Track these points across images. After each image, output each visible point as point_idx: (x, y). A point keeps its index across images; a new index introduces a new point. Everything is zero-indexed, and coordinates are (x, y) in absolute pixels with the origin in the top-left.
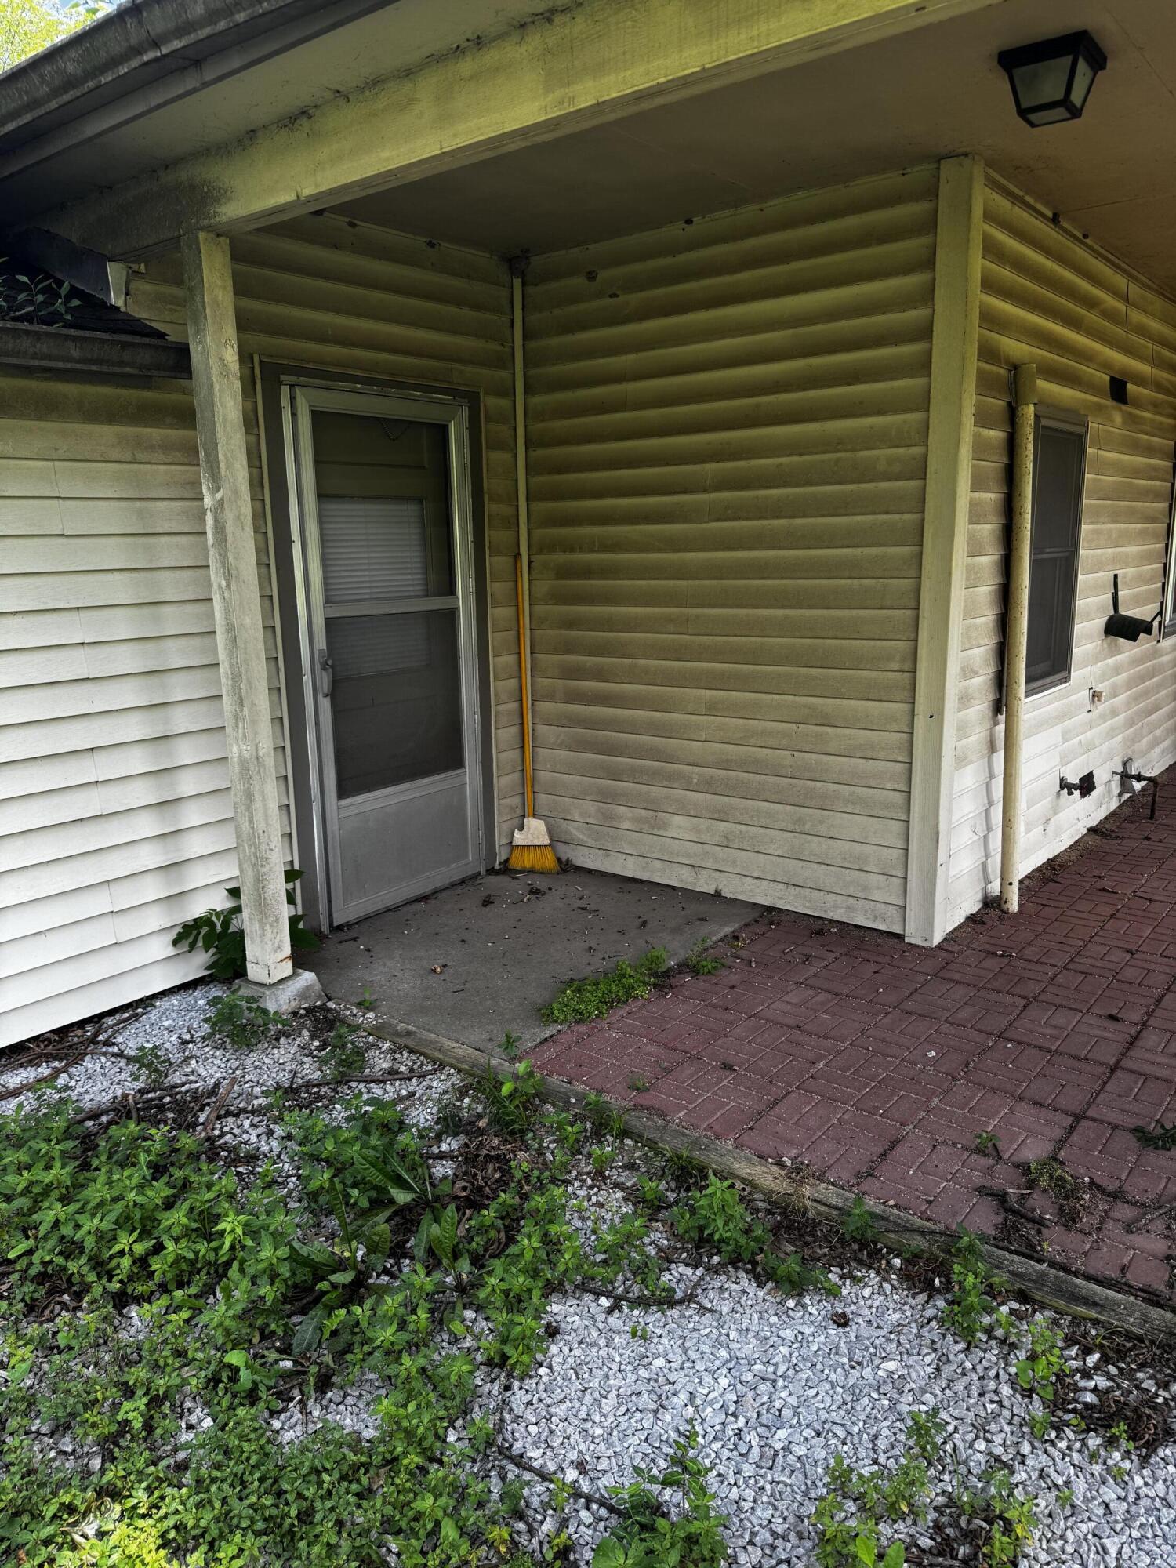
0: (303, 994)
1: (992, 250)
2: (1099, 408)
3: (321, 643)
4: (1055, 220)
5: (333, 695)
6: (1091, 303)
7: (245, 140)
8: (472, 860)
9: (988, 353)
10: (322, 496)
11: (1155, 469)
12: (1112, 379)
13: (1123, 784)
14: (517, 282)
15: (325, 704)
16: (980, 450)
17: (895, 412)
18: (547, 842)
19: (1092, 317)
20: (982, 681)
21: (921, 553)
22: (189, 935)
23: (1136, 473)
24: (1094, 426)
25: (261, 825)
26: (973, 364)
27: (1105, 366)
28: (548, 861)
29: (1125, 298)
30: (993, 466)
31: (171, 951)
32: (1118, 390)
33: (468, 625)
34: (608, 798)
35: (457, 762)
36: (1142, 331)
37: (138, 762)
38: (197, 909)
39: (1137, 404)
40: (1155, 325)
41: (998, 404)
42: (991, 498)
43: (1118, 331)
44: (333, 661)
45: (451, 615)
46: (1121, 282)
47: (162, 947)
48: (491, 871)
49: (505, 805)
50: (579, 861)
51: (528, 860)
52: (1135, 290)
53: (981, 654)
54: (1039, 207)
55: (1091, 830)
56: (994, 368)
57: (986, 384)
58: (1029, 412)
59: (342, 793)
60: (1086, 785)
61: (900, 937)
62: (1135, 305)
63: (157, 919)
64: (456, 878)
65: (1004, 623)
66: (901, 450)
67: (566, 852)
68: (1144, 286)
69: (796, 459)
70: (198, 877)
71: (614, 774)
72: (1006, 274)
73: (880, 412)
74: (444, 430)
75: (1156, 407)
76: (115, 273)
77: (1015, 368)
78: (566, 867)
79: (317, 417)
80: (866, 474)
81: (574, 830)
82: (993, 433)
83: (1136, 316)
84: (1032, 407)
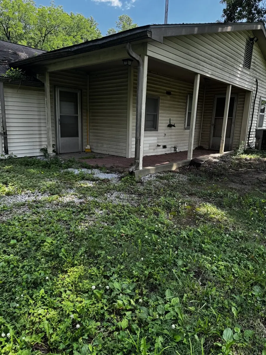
2: (163, 96)
3: (59, 118)
5: (60, 124)
8: (80, 149)
10: (60, 101)
11: (181, 104)
13: (174, 149)
14: (88, 76)
15: (59, 125)
17: (125, 94)
18: (90, 148)
21: (127, 111)
22: (42, 150)
23: (175, 105)
24: (161, 97)
25: (49, 135)
27: (165, 90)
28: (90, 151)
31: (40, 151)
32: (168, 93)
33: (80, 119)
34: (97, 143)
35: (77, 135)
37: (37, 129)
38: (43, 147)
39: (173, 95)
40: (178, 84)
43: (169, 85)
44: (61, 120)
45: (77, 117)
47: (38, 151)
48: (82, 152)
49: (84, 144)
50: (94, 151)
51: (87, 151)
52: (172, 80)
55: (166, 154)
59: (61, 137)
60: (164, 147)
61: (125, 157)
63: (38, 147)
64: (77, 151)
66: (125, 99)
67: (92, 150)
68: (174, 79)
70: (43, 143)
71: (98, 139)
74: (77, 94)
75: (180, 96)
78: (92, 152)
79: (60, 92)
81: (94, 147)
83: (173, 83)
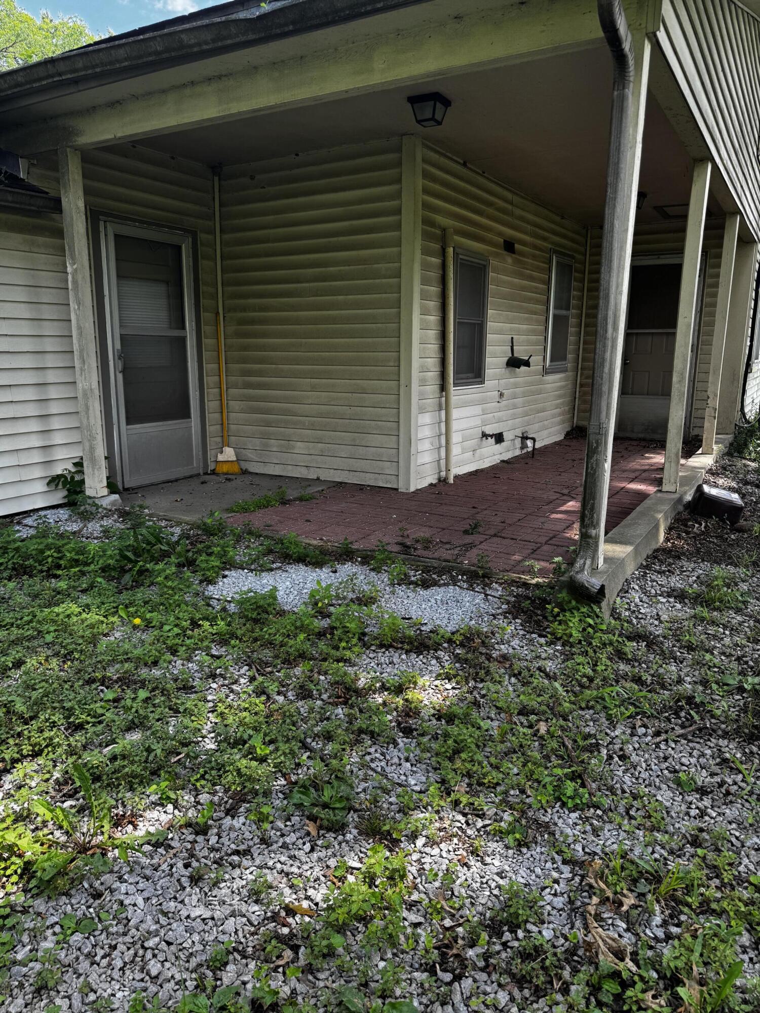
0: (113, 503)
1: (426, 175)
2: (497, 255)
3: (118, 346)
4: (464, 164)
5: (124, 371)
6: (490, 204)
7: (91, 111)
8: (196, 466)
9: (426, 222)
10: (119, 276)
11: (536, 288)
12: (505, 241)
13: (522, 443)
14: (216, 179)
15: (120, 377)
16: (425, 266)
17: (388, 247)
18: (234, 459)
19: (490, 210)
20: (433, 375)
21: (399, 313)
22: (55, 481)
23: (523, 288)
24: (493, 262)
25: (92, 422)
26: (420, 226)
27: (500, 234)
28: (236, 469)
29: (511, 203)
30: (435, 275)
31: (45, 489)
32: (509, 246)
33: (192, 346)
34: (266, 436)
35: (187, 415)
36: (521, 218)
37: (30, 394)
38: (58, 470)
39: (522, 254)
40: (530, 217)
41: (436, 246)
42: (434, 290)
43: (509, 219)
44: (124, 355)
45: (183, 339)
46: (509, 195)
47: (41, 487)
48: (206, 474)
49: (212, 442)
50: (252, 470)
51: (225, 468)
52: (516, 199)
53: (433, 363)
54: (455, 158)
55: (503, 461)
56: (433, 230)
57: (426, 236)
58: (450, 250)
59: (128, 423)
60: (499, 438)
61: (396, 489)
62: (517, 207)
63: (38, 473)
64: (187, 474)
65: (443, 349)
66: (391, 265)
67: (245, 465)
68: (522, 197)
69: (347, 268)
70: (60, 454)
71: (268, 424)
72: (437, 187)
73: (382, 247)
74: (179, 248)
75: (534, 257)
76: (22, 164)
77: (444, 230)
78: (245, 472)
79: (117, 237)
80: (376, 275)
81: (250, 455)
82: (433, 259)
83: (518, 212)
84: (452, 249)
